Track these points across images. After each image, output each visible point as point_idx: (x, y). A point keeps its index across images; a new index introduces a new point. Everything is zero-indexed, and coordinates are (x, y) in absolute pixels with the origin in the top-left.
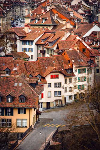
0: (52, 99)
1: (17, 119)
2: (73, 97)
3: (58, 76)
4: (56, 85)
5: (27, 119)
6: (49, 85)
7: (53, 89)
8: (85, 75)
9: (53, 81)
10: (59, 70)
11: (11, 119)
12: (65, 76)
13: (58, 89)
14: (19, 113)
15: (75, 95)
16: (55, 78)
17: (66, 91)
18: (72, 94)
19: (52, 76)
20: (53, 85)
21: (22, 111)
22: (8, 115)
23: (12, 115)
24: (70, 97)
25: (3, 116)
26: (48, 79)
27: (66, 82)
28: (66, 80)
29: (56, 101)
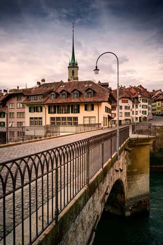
0: (123, 118)
1: (84, 117)
2: (138, 119)
3: (127, 101)
4: (126, 108)
5: (95, 117)
6: (121, 107)
7: (124, 111)
8: (147, 104)
9: (124, 105)
10: (128, 96)
11: (77, 118)
12: (133, 101)
13: (127, 111)
14: (86, 109)
15: (140, 118)
16: (125, 102)
17: (133, 114)
18: (138, 116)
19: (123, 100)
20: (123, 108)
21: (89, 108)
22: (75, 112)
23: (79, 112)
24: (137, 118)
25: (69, 114)
26: (120, 103)
27: (133, 107)
28: (133, 105)
29: (126, 120)
